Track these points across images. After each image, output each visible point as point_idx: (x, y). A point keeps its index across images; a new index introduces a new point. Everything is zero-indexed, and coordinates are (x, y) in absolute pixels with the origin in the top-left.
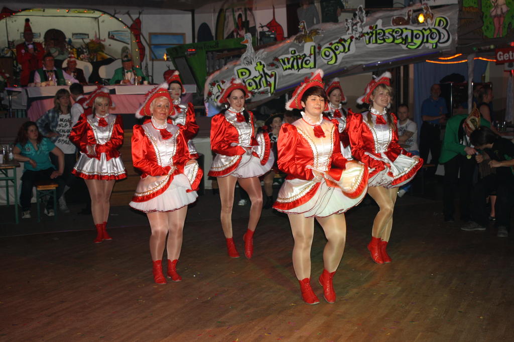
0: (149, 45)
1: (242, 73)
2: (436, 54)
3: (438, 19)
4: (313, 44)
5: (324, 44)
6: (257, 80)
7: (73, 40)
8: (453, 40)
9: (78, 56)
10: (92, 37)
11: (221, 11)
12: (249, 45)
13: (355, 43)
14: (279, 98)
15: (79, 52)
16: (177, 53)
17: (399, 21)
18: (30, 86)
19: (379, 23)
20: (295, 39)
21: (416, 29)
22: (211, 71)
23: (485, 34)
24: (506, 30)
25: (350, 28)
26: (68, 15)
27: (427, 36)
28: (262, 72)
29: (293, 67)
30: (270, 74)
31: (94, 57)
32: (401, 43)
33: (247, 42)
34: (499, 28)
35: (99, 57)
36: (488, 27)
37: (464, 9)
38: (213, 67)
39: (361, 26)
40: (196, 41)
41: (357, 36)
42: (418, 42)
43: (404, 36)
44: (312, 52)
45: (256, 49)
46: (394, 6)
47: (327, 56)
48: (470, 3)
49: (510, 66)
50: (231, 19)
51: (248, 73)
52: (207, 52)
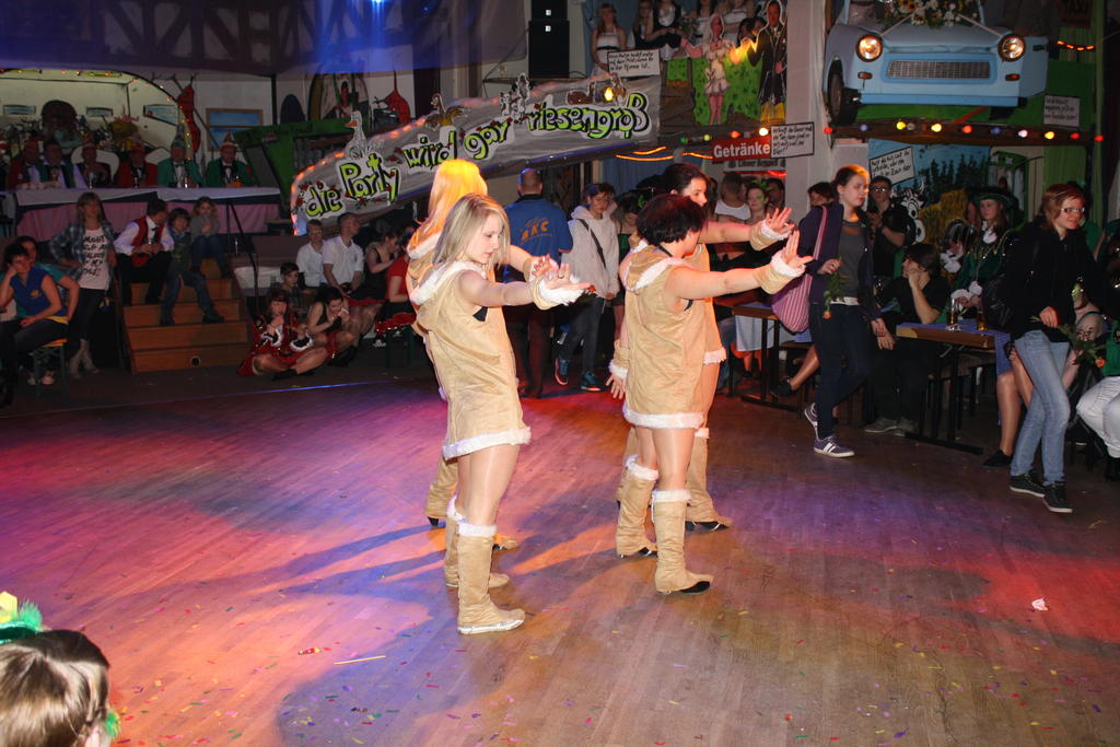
0: (206, 127)
1: (347, 171)
2: (629, 147)
3: (633, 96)
4: (453, 128)
5: (471, 128)
6: (370, 181)
7: (86, 117)
8: (654, 127)
9: (97, 142)
10: (118, 113)
11: (317, 76)
12: (358, 129)
13: (515, 128)
14: (403, 208)
15: (97, 137)
16: (249, 138)
17: (577, 98)
18: (21, 188)
19: (549, 100)
20: (428, 121)
21: (602, 110)
22: (302, 166)
23: (697, 119)
24: (726, 113)
25: (508, 106)
26: (80, 78)
27: (618, 120)
28: (377, 169)
29: (423, 162)
30: (389, 172)
31: (121, 146)
32: (580, 129)
33: (355, 124)
34: (717, 112)
35: (129, 144)
36: (701, 110)
37: (668, 83)
38: (305, 162)
39: (523, 104)
40: (279, 122)
41: (517, 118)
42: (604, 128)
43: (584, 119)
44: (452, 141)
45: (369, 134)
46: (572, 76)
47: (474, 147)
48: (676, 74)
49: (732, 165)
50: (331, 89)
51: (356, 170)
52: (294, 139)
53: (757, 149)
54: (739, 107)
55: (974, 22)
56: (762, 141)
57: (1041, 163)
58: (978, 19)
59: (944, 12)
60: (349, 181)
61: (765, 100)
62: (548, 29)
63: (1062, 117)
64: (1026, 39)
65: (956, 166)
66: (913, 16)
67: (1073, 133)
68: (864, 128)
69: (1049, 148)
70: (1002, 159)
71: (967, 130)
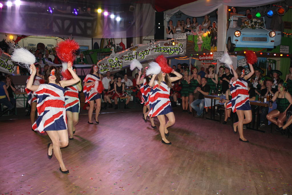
1: (110, 61)
2: (178, 56)
3: (180, 44)
4: (136, 51)
5: (140, 51)
6: (116, 64)
7: (47, 47)
8: (185, 52)
9: (49, 53)
10: (55, 46)
11: (102, 39)
12: (113, 51)
13: (151, 51)
14: (123, 70)
15: (50, 51)
16: (86, 52)
17: (166, 44)
19: (159, 45)
20: (130, 49)
21: (172, 47)
22: (99, 60)
23: (195, 50)
24: (202, 49)
25: (149, 46)
26: (46, 38)
27: (176, 50)
28: (117, 61)
29: (128, 59)
30: (120, 62)
32: (167, 52)
33: (112, 50)
34: (200, 48)
36: (196, 48)
37: (188, 41)
38: (99, 59)
39: (153, 46)
40: (93, 49)
41: (151, 49)
42: (173, 52)
43: (168, 50)
44: (136, 54)
45: (116, 52)
46: (164, 39)
47: (141, 56)
48: (190, 39)
49: (204, 61)
50: (106, 41)
51: (112, 61)
52: (97, 53)
53: (210, 58)
54: (206, 47)
55: (263, 28)
56: (211, 55)
57: (279, 62)
58: (264, 27)
59: (256, 25)
60: (111, 63)
61: (212, 46)
62: (159, 28)
63: (285, 51)
64: (276, 32)
65: (258, 62)
66: (248, 26)
67: (287, 54)
68: (236, 53)
69: (281, 58)
70: (270, 61)
71: (261, 54)
